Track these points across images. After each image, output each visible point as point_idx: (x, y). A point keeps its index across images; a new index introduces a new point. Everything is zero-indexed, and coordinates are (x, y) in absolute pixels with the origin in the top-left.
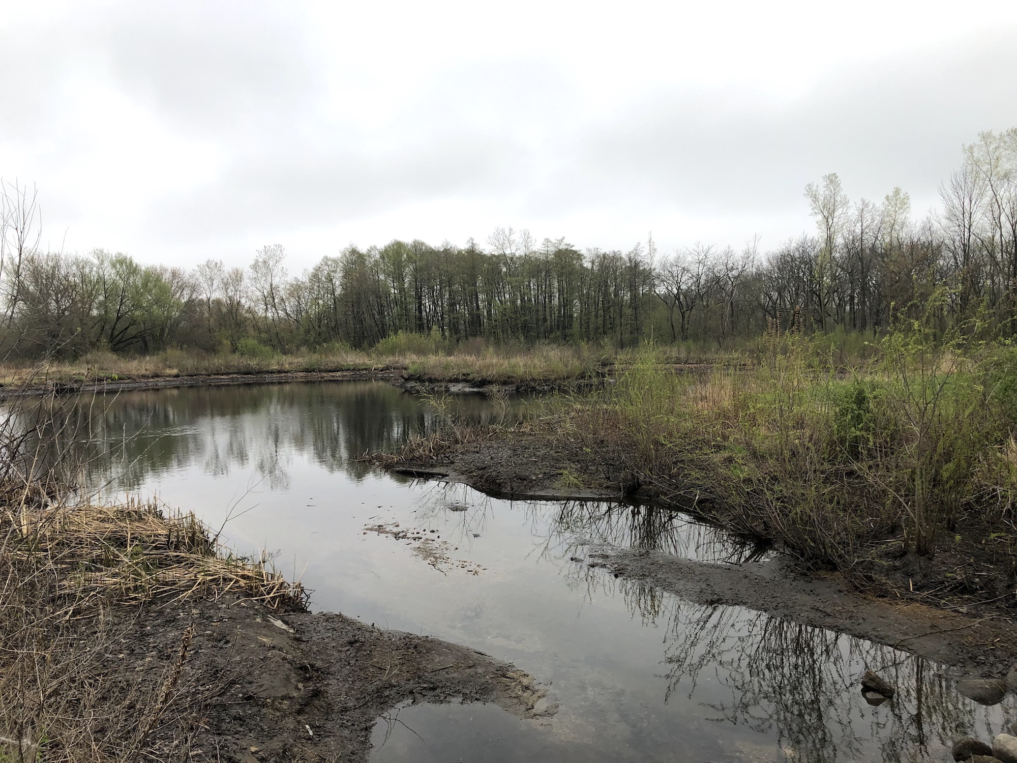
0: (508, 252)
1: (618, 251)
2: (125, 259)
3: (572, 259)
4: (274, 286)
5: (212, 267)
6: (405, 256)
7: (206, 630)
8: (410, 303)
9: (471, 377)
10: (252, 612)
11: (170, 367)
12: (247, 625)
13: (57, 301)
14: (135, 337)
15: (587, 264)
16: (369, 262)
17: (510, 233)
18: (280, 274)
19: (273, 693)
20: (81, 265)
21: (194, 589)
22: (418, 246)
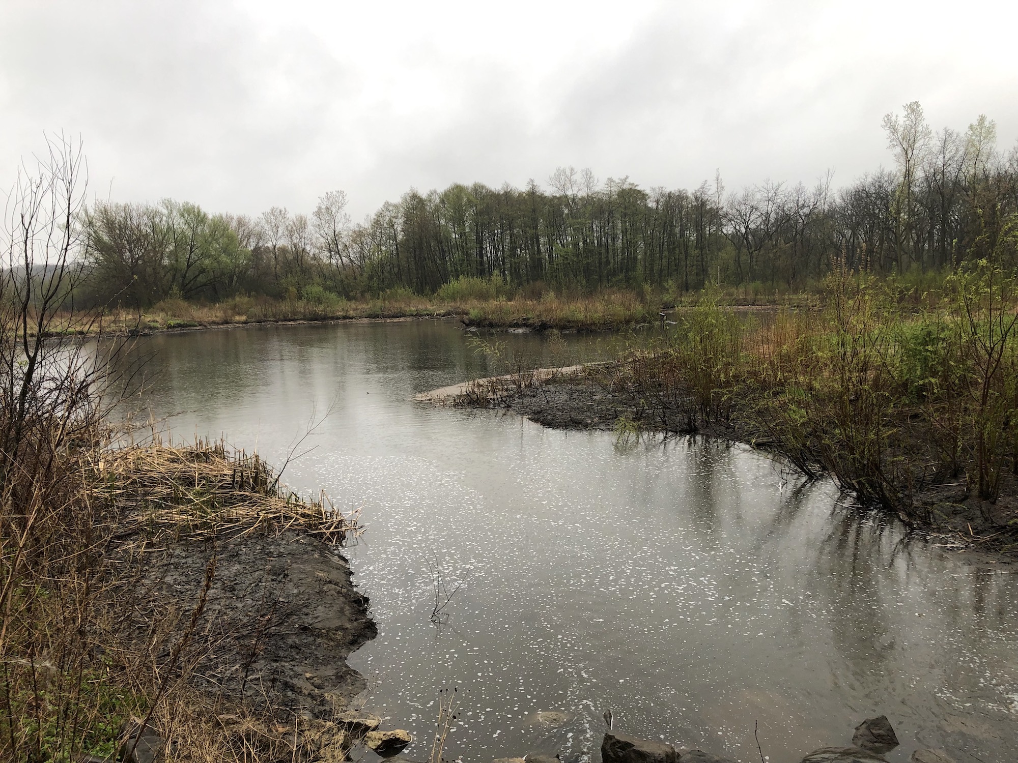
0: (569, 193)
1: (683, 190)
2: (193, 208)
3: (636, 199)
4: (336, 233)
5: (277, 214)
6: (465, 199)
7: (266, 565)
8: (471, 248)
9: (531, 321)
10: (310, 548)
11: (239, 314)
12: (305, 561)
13: (130, 251)
14: (205, 285)
15: (651, 204)
16: (430, 208)
17: (571, 173)
18: (343, 220)
19: (328, 624)
20: (152, 215)
21: (255, 526)
22: (478, 190)
